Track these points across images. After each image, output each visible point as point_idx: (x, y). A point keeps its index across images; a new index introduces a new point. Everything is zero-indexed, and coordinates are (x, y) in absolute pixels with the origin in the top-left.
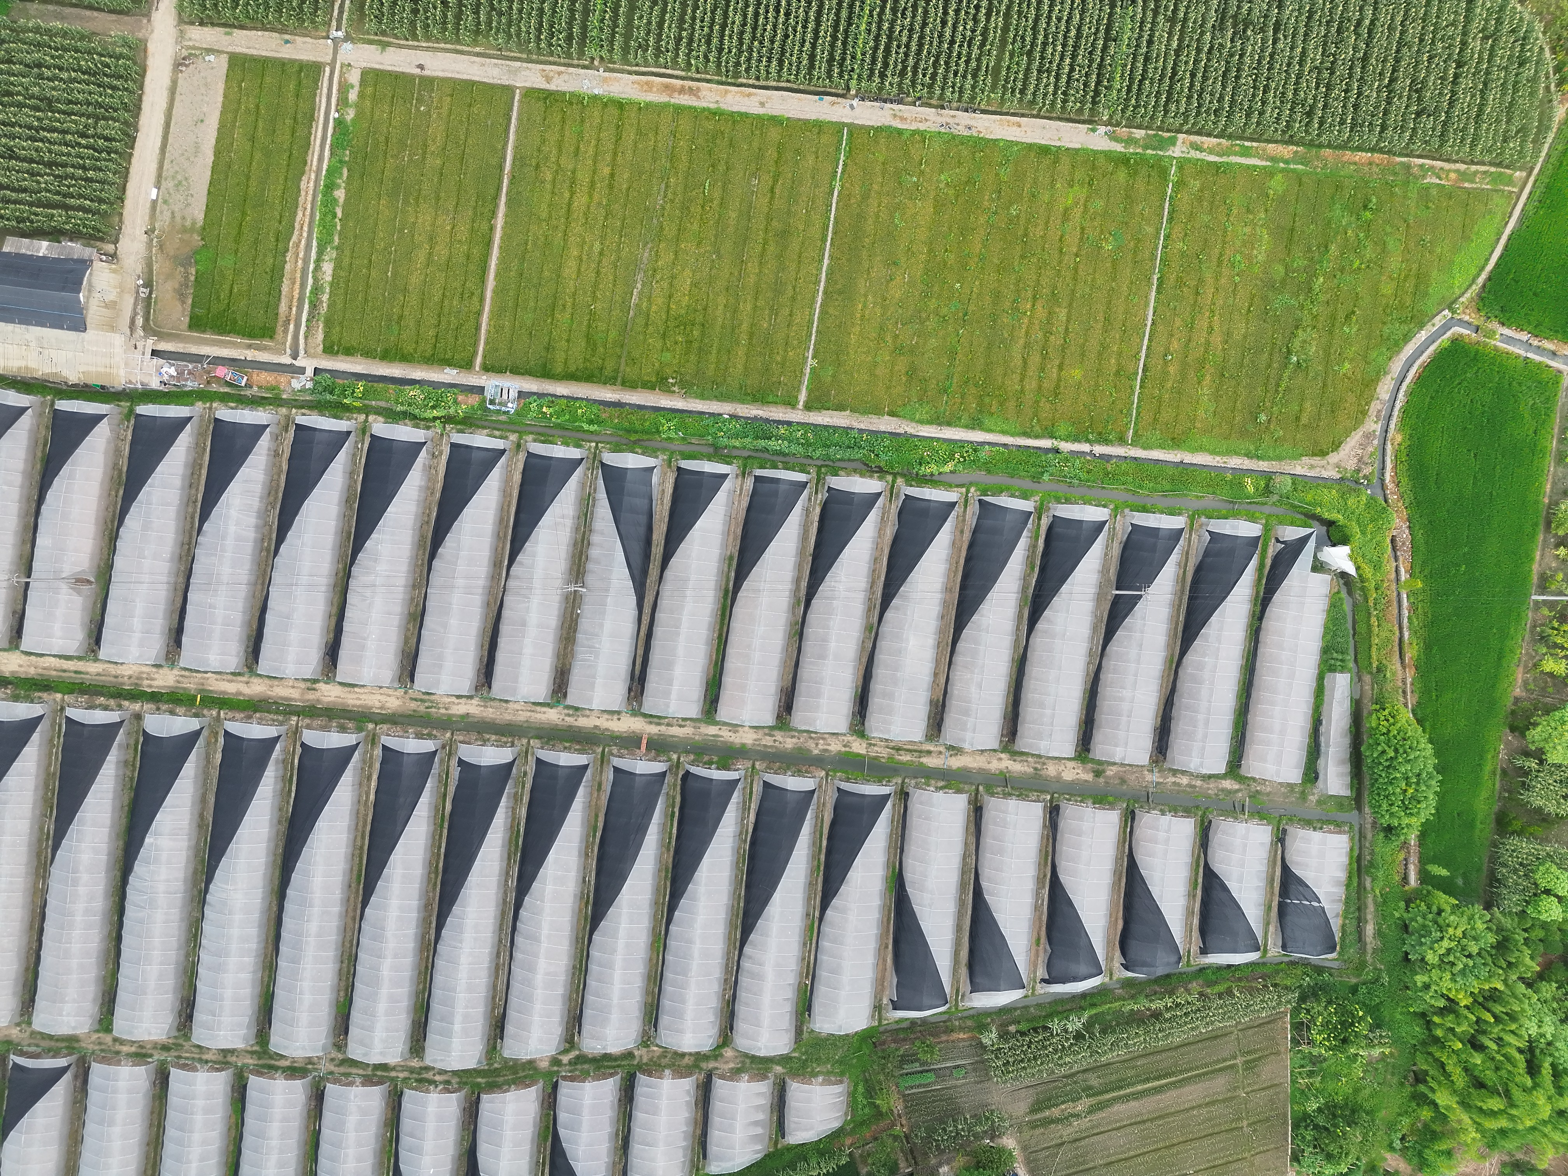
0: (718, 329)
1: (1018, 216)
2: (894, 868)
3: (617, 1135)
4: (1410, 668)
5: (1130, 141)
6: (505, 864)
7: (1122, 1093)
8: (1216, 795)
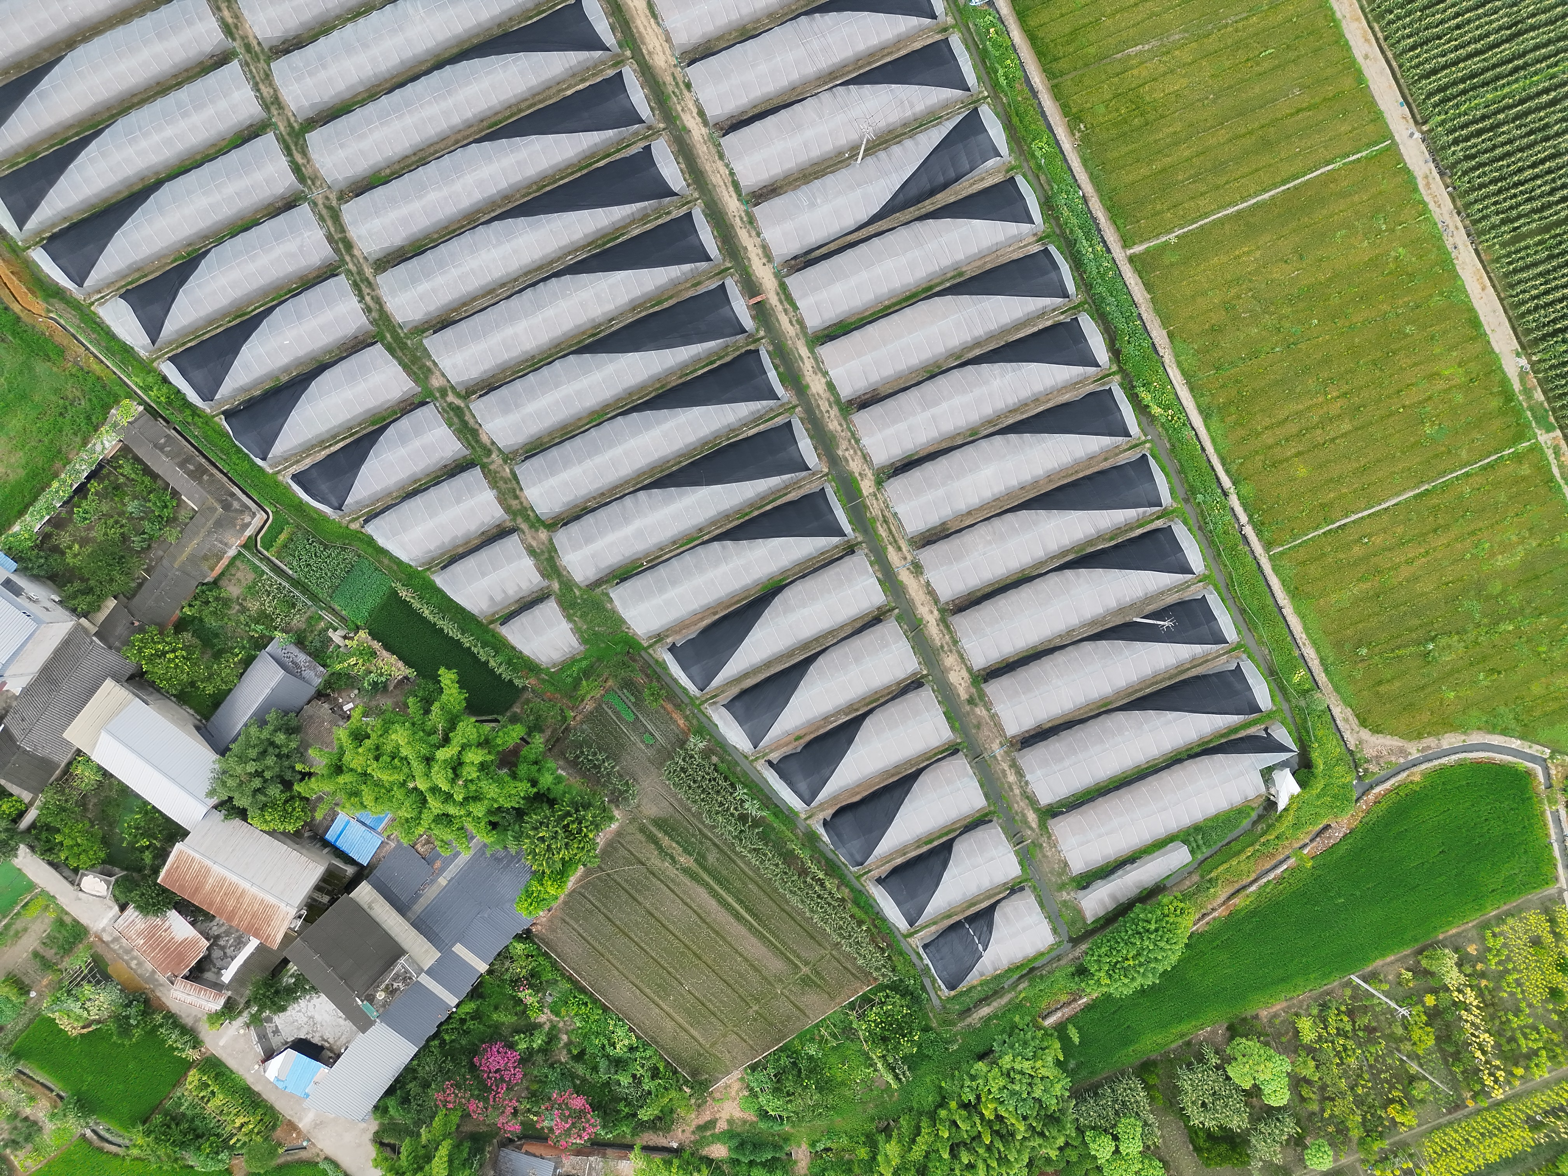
0: (1151, 139)
1: (1406, 336)
2: (784, 579)
3: (415, 482)
4: (1227, 909)
5: (1527, 392)
6: (582, 243)
7: (716, 887)
8: (1017, 813)
